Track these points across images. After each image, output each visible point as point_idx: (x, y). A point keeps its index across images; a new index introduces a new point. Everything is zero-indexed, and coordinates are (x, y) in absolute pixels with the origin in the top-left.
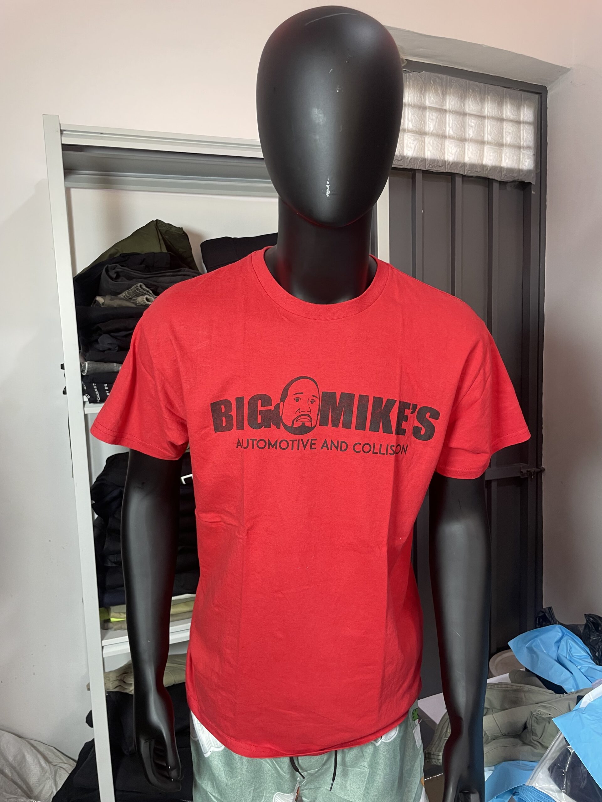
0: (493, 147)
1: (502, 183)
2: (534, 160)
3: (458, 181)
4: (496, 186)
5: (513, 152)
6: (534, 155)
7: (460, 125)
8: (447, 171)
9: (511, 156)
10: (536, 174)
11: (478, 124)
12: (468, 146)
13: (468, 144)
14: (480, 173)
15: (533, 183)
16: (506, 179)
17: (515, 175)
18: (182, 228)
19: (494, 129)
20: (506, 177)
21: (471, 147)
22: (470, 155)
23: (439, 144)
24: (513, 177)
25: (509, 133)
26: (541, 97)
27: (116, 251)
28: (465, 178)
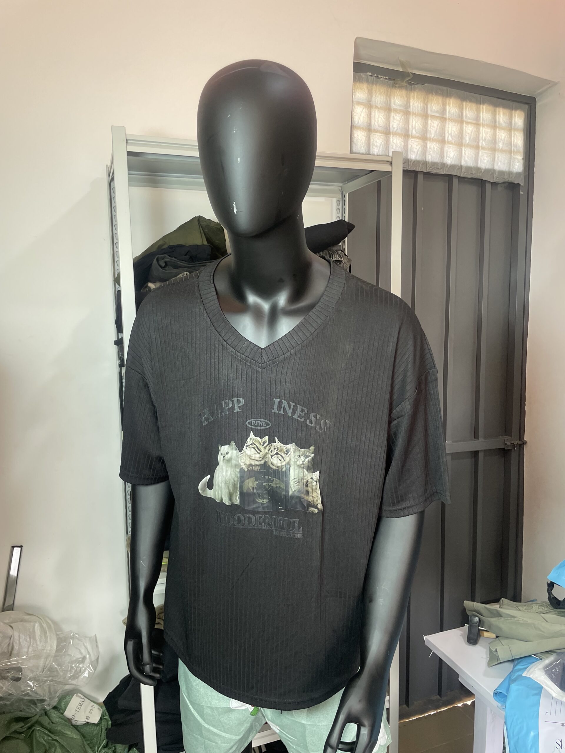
0: (486, 151)
1: (494, 184)
2: (523, 164)
3: (455, 181)
4: (488, 187)
5: (505, 156)
6: (523, 159)
7: (458, 132)
8: (445, 173)
9: (503, 160)
10: (525, 177)
11: (474, 131)
12: (464, 150)
13: (465, 149)
14: (475, 175)
15: (522, 184)
16: (498, 181)
17: (506, 177)
19: (488, 136)
20: (498, 178)
21: (467, 151)
22: (466, 159)
23: (439, 149)
24: (505, 179)
25: (501, 139)
26: (531, 107)
27: (164, 242)
28: (461, 179)
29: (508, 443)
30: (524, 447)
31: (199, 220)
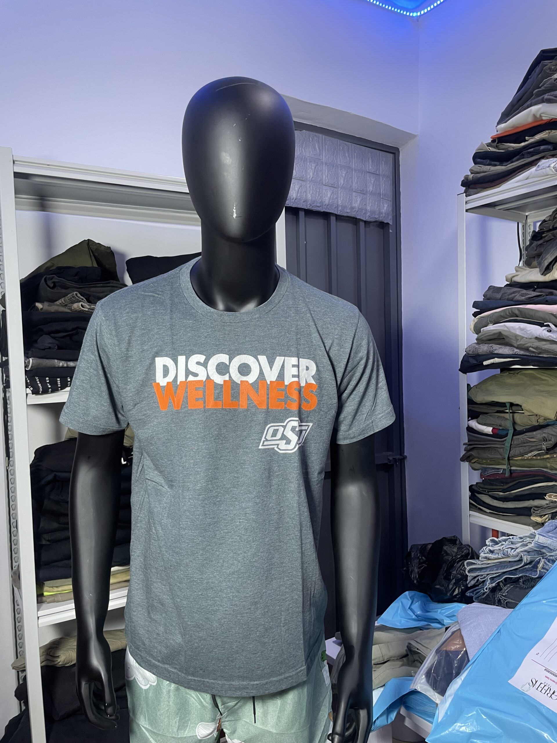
0: (359, 194)
1: (367, 223)
2: (391, 206)
3: (333, 219)
4: (362, 224)
5: (375, 199)
6: (391, 201)
7: (334, 175)
8: (323, 210)
9: (374, 202)
10: (393, 216)
11: (347, 174)
12: (340, 192)
13: (340, 190)
14: (350, 214)
15: (391, 223)
16: (369, 219)
17: (377, 216)
18: (110, 247)
19: (360, 180)
20: (370, 217)
21: (342, 193)
22: (342, 199)
23: (317, 189)
25: (371, 183)
26: (395, 157)
27: (52, 264)
28: (338, 217)
29: (391, 458)
30: (404, 462)
31: (88, 244)
